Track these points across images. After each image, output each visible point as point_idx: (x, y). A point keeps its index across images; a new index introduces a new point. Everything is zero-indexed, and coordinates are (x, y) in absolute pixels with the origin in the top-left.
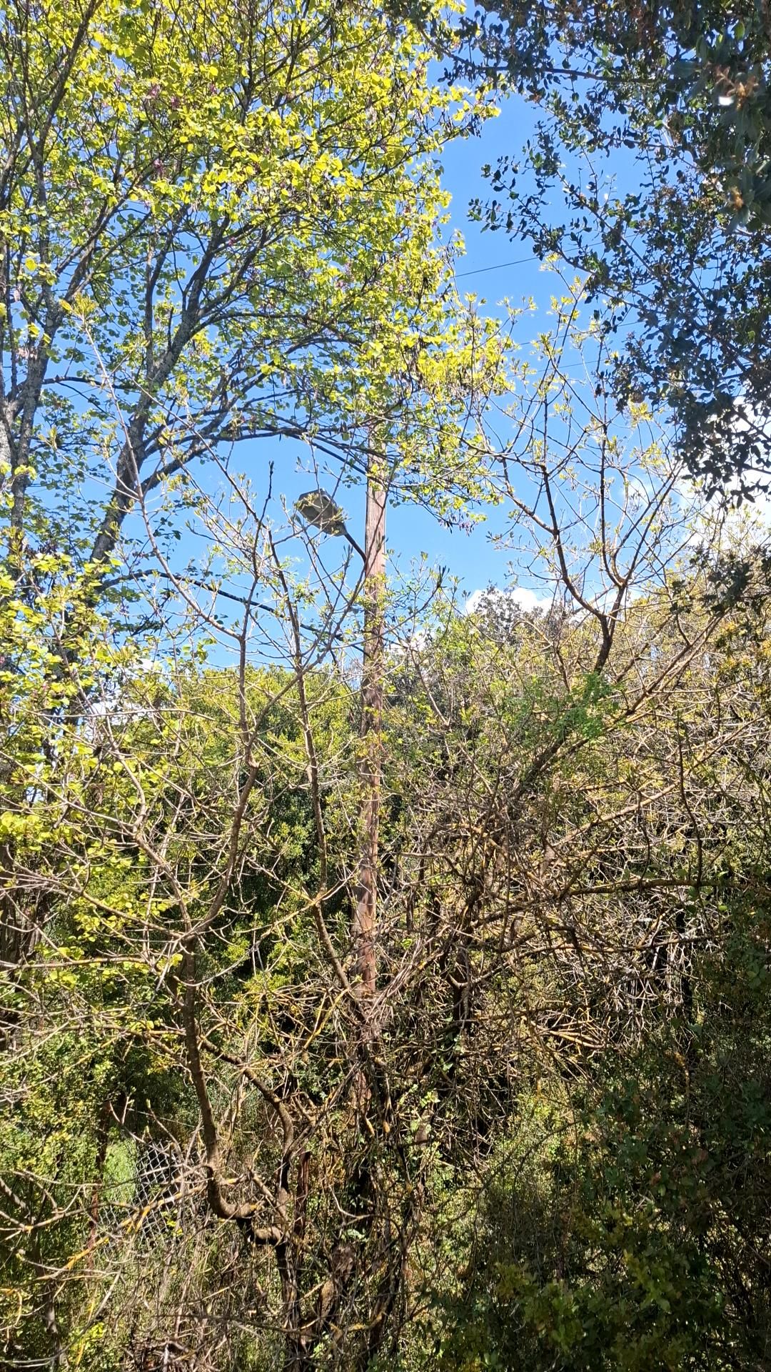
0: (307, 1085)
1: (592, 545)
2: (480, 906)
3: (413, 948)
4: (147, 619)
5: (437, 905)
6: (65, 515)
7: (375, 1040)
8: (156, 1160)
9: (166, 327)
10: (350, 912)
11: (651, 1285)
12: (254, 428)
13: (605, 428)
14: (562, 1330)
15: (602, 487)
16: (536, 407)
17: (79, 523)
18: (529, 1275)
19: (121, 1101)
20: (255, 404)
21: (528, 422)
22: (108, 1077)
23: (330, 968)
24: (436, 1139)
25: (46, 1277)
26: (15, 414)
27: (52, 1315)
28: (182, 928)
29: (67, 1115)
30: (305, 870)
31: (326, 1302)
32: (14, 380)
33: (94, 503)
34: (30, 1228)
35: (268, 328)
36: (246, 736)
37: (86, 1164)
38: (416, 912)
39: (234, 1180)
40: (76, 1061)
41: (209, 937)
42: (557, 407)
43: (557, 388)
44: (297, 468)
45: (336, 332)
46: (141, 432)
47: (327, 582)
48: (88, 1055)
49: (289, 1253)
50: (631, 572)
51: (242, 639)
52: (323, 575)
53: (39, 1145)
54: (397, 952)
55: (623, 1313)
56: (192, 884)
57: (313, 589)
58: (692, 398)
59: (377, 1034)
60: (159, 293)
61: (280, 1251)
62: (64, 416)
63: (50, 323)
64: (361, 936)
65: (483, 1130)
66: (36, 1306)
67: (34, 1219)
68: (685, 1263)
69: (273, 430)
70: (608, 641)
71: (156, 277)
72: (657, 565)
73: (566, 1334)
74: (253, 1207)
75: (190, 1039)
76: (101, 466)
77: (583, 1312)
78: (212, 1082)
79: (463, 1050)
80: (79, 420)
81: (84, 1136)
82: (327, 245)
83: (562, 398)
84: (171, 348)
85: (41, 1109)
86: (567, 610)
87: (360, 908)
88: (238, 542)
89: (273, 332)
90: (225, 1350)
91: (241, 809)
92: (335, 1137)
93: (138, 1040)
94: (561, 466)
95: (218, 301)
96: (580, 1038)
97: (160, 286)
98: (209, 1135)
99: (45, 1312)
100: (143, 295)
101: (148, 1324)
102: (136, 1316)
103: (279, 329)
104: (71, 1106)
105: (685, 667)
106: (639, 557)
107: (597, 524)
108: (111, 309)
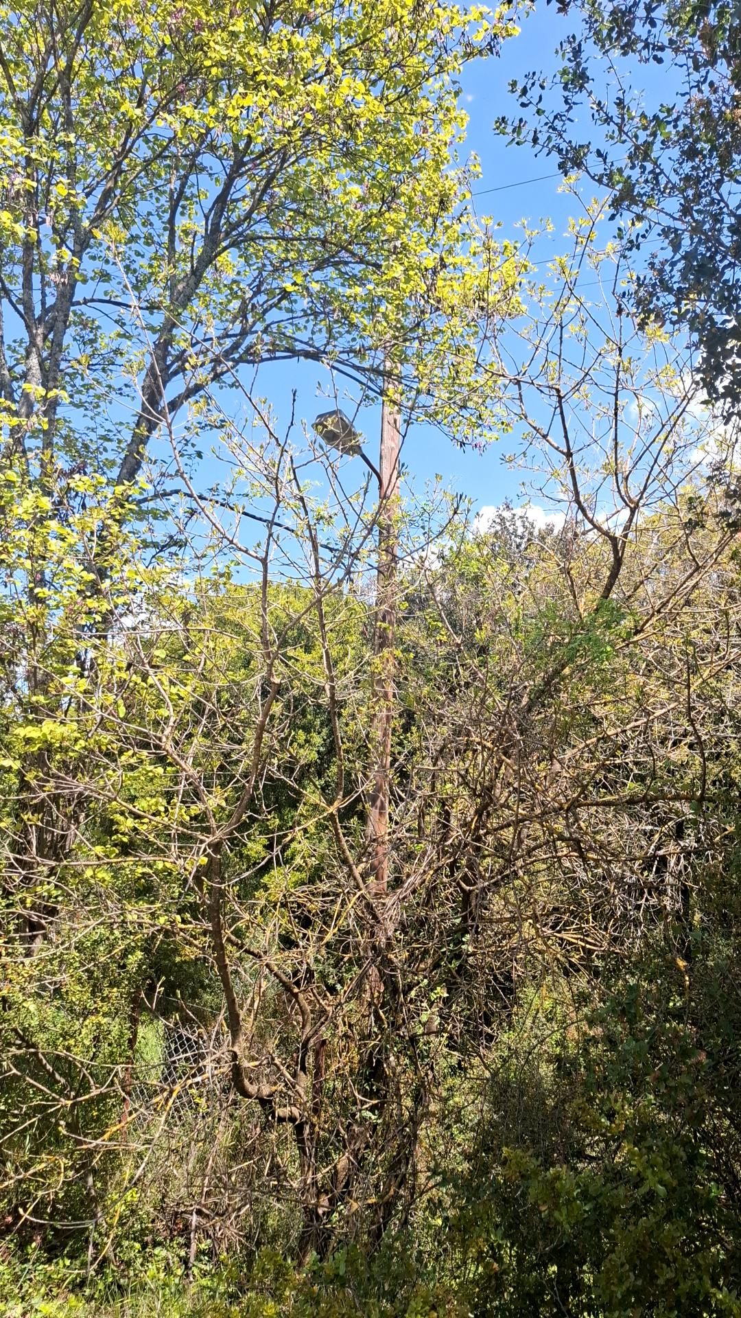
0: (324, 977)
1: (605, 467)
2: (489, 815)
3: (424, 853)
4: (171, 537)
5: (448, 814)
6: (93, 436)
7: (388, 939)
8: (185, 1044)
9: (191, 248)
10: (363, 817)
11: (649, 1172)
12: (273, 351)
13: (620, 350)
14: (564, 1212)
15: (616, 409)
16: (551, 329)
17: (106, 444)
18: (534, 1160)
19: (152, 988)
20: (274, 327)
21: (543, 345)
22: (140, 967)
23: (346, 869)
24: (444, 1030)
25: (84, 1147)
26: (45, 338)
27: (90, 1180)
28: (207, 830)
29: (103, 1000)
30: (320, 775)
31: (341, 1176)
32: (43, 303)
33: (121, 424)
34: (69, 1103)
35: (287, 251)
36: (268, 655)
37: (119, 1045)
38: (427, 818)
39: (257, 1063)
40: (110, 952)
41: (232, 840)
42: (572, 329)
43: (573, 310)
44: (318, 392)
45: (353, 254)
46: (166, 353)
47: (345, 505)
48: (122, 946)
49: (307, 1130)
50: (642, 493)
51: (264, 562)
52: (342, 498)
53: (77, 1027)
54: (410, 857)
55: (622, 1197)
56: (217, 790)
57: (332, 512)
58: (713, 323)
59: (390, 934)
60: (182, 214)
61: (299, 1129)
62: (92, 336)
63: (78, 248)
64: (374, 840)
65: (489, 1024)
66: (77, 1171)
67: (73, 1094)
68: (682, 1154)
69: (294, 353)
70: (618, 562)
71: (179, 199)
72: (668, 488)
73: (568, 1215)
74: (274, 1088)
75: (216, 933)
76: (126, 385)
77: (585, 1196)
78: (236, 972)
79: (471, 949)
80: (106, 340)
81: (117, 1020)
82: (345, 166)
83: (578, 321)
84: (193, 272)
85: (79, 995)
86: (578, 531)
87: (373, 813)
88: (261, 466)
89: (292, 255)
90: (248, 1215)
91: (263, 722)
92: (350, 1026)
93: (168, 934)
94: (576, 388)
95: (239, 224)
96: (582, 940)
97: (184, 207)
98: (234, 1023)
99: (83, 1179)
100: (167, 216)
101: (178, 1191)
102: (166, 1182)
103: (299, 251)
104: (106, 993)
105: (694, 587)
106: (652, 478)
107: (611, 443)
108: (135, 230)
